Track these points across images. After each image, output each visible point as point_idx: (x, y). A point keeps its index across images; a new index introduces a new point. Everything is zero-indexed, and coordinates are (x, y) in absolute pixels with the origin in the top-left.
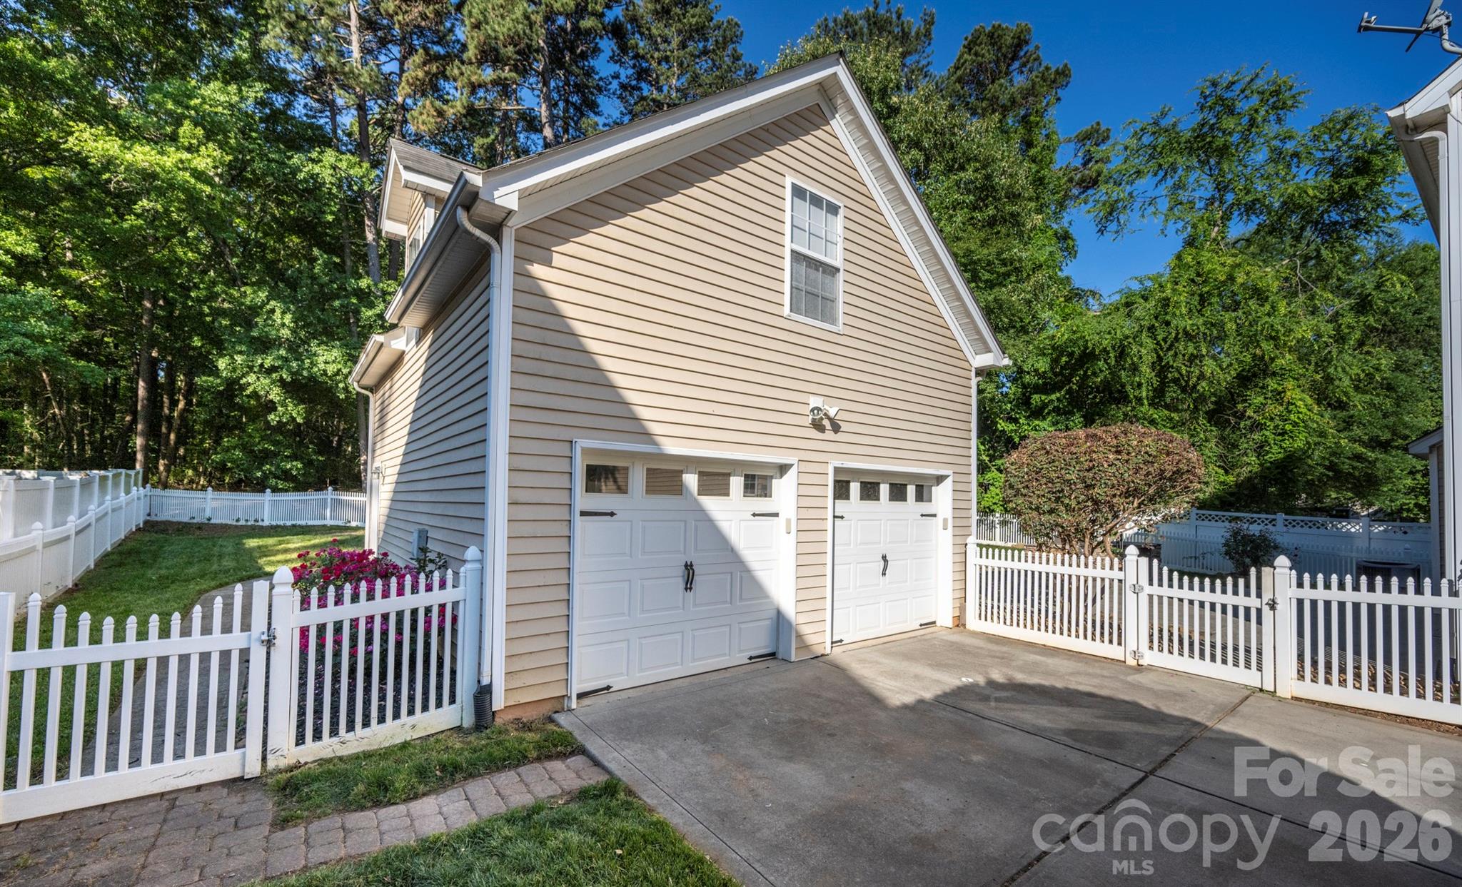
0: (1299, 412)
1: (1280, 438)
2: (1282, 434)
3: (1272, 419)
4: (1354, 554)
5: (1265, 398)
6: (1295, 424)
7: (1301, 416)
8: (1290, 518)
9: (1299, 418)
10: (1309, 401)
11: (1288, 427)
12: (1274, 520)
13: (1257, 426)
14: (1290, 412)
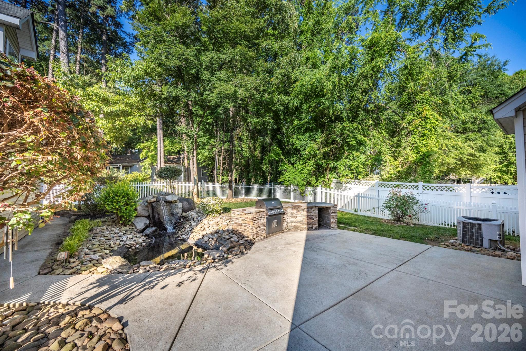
0: (431, 123)
1: (422, 138)
2: (423, 136)
3: (417, 128)
4: (462, 207)
5: (414, 116)
6: (430, 130)
7: (432, 125)
8: (426, 185)
9: (431, 126)
10: (437, 116)
11: (426, 132)
12: (418, 186)
13: (411, 133)
14: (426, 123)
